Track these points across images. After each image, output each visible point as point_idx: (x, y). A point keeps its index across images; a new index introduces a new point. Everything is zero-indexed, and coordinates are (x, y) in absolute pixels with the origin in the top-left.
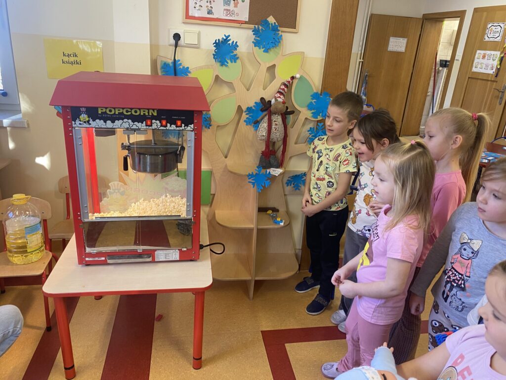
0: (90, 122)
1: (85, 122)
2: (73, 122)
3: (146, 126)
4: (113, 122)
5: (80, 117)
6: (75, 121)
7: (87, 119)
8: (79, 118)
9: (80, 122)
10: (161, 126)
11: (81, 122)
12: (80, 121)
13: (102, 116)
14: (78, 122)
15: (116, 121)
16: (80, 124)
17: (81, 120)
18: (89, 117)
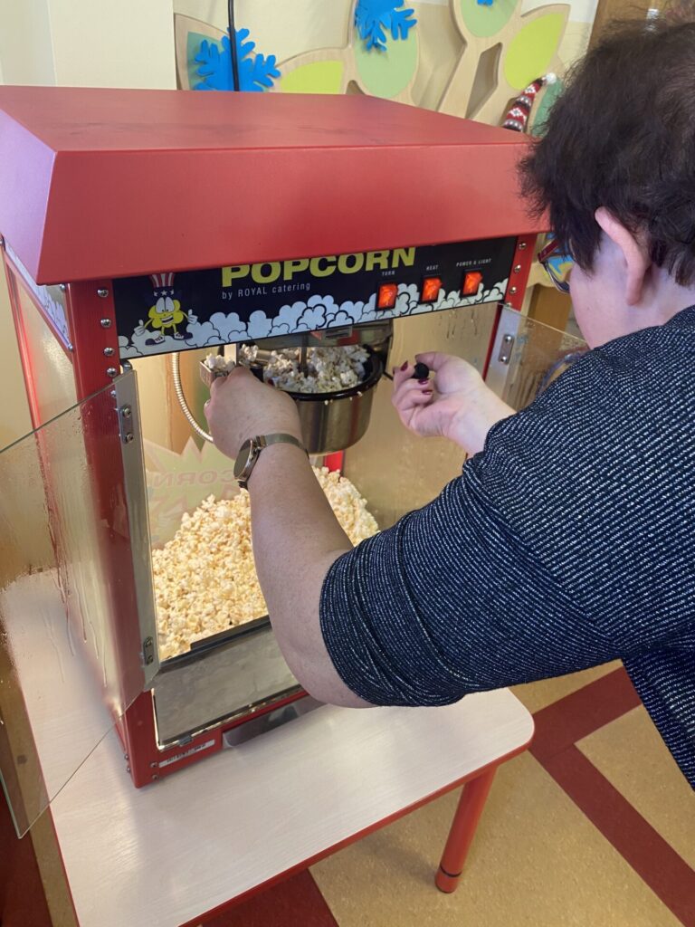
0: (189, 329)
1: (169, 332)
2: (123, 340)
3: (377, 309)
4: (272, 313)
5: (152, 314)
6: (129, 334)
7: (179, 318)
8: (146, 319)
9: (149, 335)
10: (420, 302)
11: (155, 335)
12: (151, 329)
13: (235, 295)
14: (140, 335)
15: (285, 310)
16: (150, 342)
17: (155, 325)
18: (184, 309)
